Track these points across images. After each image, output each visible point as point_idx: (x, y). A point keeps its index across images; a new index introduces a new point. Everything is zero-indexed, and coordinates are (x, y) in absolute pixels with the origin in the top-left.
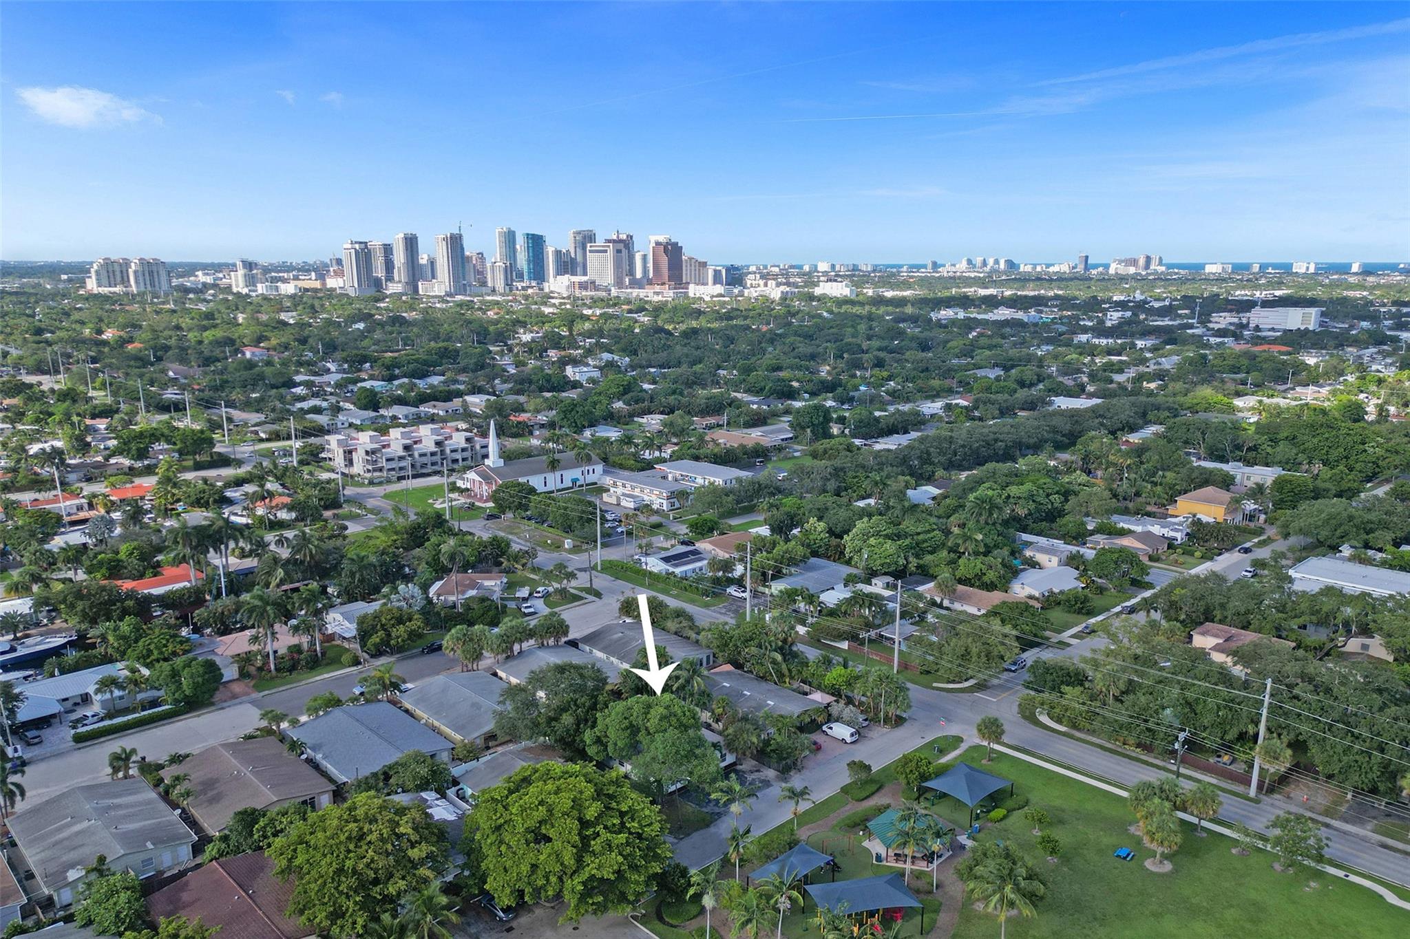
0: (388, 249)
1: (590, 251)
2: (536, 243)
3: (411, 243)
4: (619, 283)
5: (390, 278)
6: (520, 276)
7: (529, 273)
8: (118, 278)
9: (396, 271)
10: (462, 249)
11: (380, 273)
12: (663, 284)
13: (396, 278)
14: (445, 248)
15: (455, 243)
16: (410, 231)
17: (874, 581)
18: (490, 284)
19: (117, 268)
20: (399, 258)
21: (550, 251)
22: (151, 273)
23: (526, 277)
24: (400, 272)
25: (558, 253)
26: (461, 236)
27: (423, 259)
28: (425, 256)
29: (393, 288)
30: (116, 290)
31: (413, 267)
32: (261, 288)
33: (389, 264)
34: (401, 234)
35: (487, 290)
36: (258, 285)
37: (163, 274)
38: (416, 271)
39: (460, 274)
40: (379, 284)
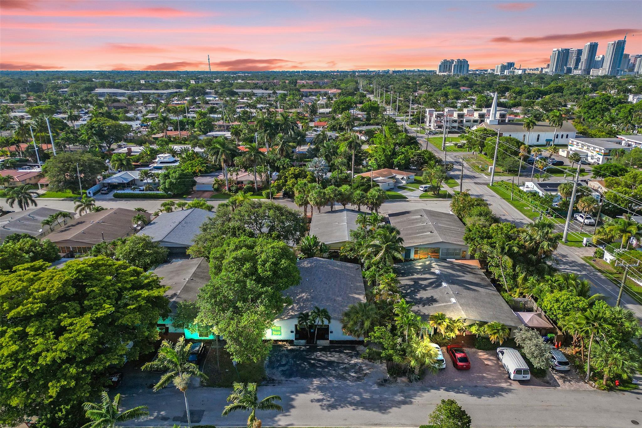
0: (580, 52)
3: (593, 48)
5: (576, 68)
8: (448, 69)
9: (580, 64)
10: (623, 49)
11: (572, 65)
13: (579, 67)
14: (612, 49)
15: (619, 46)
16: (594, 41)
18: (635, 71)
19: (448, 63)
20: (584, 57)
22: (461, 66)
24: (582, 65)
26: (624, 42)
27: (598, 57)
28: (601, 56)
29: (577, 72)
30: (445, 74)
31: (591, 60)
32: (506, 72)
33: (578, 60)
34: (589, 44)
35: (632, 74)
36: (506, 71)
37: (466, 66)
38: (592, 63)
39: (617, 65)
40: (569, 71)
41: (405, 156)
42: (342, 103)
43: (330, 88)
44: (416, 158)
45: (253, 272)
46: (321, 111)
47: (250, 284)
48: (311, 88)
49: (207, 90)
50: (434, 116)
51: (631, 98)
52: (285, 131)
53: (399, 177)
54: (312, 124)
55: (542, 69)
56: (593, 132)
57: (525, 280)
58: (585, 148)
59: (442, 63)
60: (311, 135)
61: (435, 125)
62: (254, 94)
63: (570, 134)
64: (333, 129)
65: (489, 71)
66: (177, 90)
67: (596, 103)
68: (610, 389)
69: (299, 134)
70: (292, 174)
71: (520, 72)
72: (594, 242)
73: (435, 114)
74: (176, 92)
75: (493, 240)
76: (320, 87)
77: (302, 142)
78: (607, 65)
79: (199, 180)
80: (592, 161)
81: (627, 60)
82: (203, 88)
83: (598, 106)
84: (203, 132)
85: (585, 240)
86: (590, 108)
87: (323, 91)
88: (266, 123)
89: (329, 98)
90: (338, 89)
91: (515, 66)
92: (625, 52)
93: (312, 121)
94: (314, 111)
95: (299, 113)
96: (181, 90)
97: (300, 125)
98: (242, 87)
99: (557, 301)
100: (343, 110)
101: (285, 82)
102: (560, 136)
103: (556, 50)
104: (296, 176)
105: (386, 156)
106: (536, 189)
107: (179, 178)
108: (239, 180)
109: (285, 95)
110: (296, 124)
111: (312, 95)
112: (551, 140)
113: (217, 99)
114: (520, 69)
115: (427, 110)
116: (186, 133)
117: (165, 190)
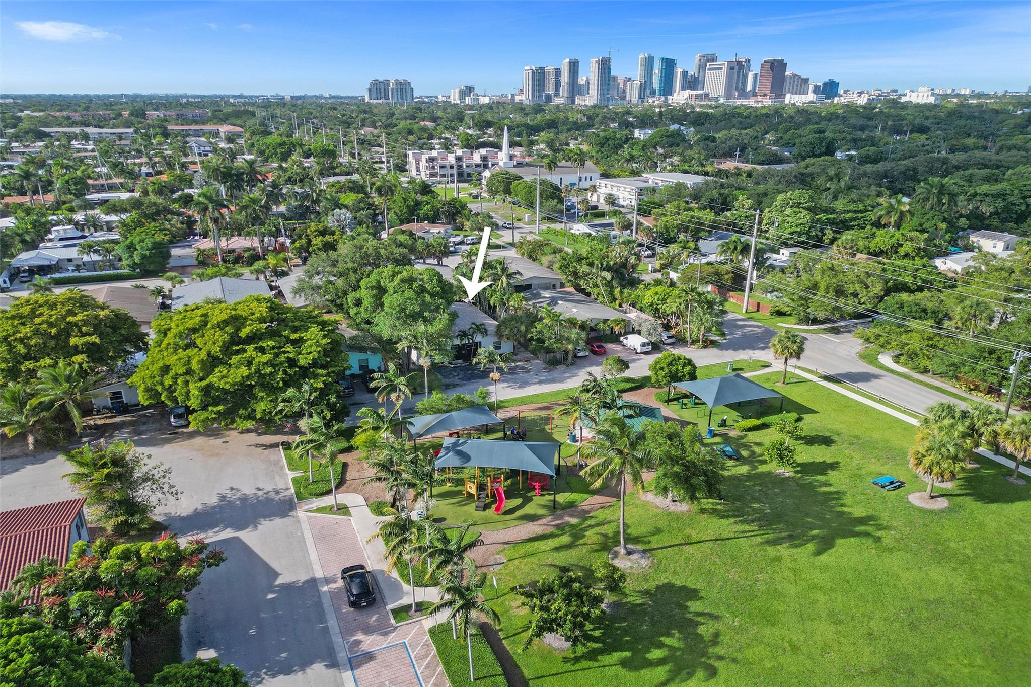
0: (558, 72)
1: (709, 69)
2: (669, 65)
3: (574, 66)
4: (728, 95)
5: (557, 94)
6: (653, 93)
7: (660, 90)
8: (383, 94)
9: (561, 89)
10: (610, 69)
11: (550, 90)
12: (765, 95)
13: (561, 94)
14: (597, 69)
15: (605, 65)
16: (574, 57)
17: (782, 251)
18: (627, 98)
19: (382, 85)
20: (565, 78)
21: (679, 71)
22: (401, 89)
23: (657, 93)
24: (564, 91)
25: (685, 73)
26: (609, 59)
27: (582, 80)
28: (585, 78)
29: (559, 101)
30: (380, 101)
31: (573, 85)
32: (468, 100)
33: (558, 84)
34: (568, 60)
35: (625, 103)
36: (467, 98)
37: (408, 90)
38: (575, 89)
39: (605, 91)
40: (549, 99)
41: (433, 206)
42: (280, 145)
43: (217, 124)
44: (446, 208)
50: (424, 160)
51: (637, 133)
53: (434, 230)
55: (513, 96)
56: (616, 172)
57: (621, 292)
58: (615, 189)
59: (372, 85)
61: (428, 172)
63: (594, 175)
65: (441, 99)
67: (608, 140)
68: (705, 347)
70: (316, 231)
71: (486, 100)
72: (658, 267)
73: (424, 157)
75: (590, 260)
78: (594, 90)
79: (175, 252)
80: (625, 204)
81: (616, 84)
83: (610, 142)
84: (75, 194)
85: (650, 266)
86: (602, 145)
87: (207, 128)
88: (223, 173)
91: (476, 91)
92: (613, 74)
99: (657, 294)
102: (583, 179)
103: (528, 68)
104: (322, 234)
105: (408, 207)
106: (588, 231)
107: (153, 248)
108: (229, 247)
112: (575, 184)
113: (15, 144)
114: (485, 96)
115: (410, 153)
116: (50, 198)
117: (134, 266)
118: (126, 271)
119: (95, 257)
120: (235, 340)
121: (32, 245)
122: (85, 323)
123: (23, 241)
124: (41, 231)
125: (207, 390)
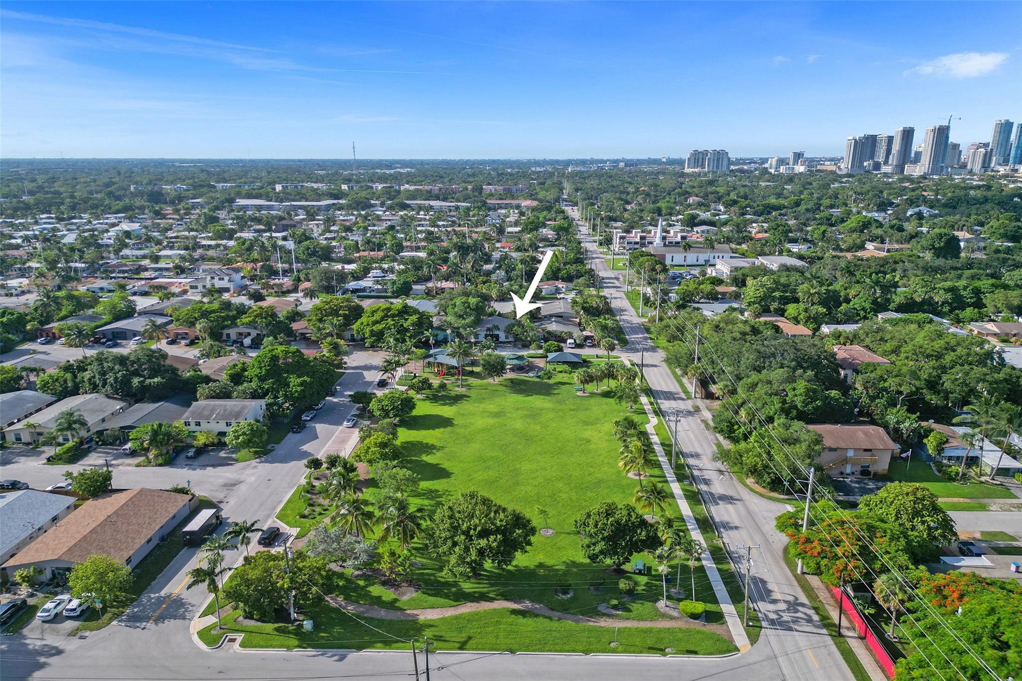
0: (890, 139)
3: (908, 134)
5: (886, 162)
6: (1006, 161)
7: (1015, 158)
8: (700, 163)
9: (891, 157)
10: (947, 137)
11: (881, 159)
13: (890, 162)
14: (931, 138)
15: (942, 133)
16: (908, 125)
18: (968, 167)
19: (701, 155)
20: (896, 147)
22: (718, 160)
23: (1011, 161)
24: (893, 159)
26: (948, 128)
27: (915, 148)
29: (886, 169)
30: (696, 170)
31: (905, 154)
33: (889, 152)
34: (902, 128)
35: (966, 172)
36: (782, 167)
37: (725, 159)
38: (907, 156)
39: (940, 159)
40: (877, 166)
43: (525, 199)
45: (469, 307)
46: (510, 229)
47: (468, 310)
48: (501, 199)
49: (372, 202)
52: (475, 251)
53: (560, 286)
54: (498, 245)
58: (723, 266)
59: (692, 155)
60: (496, 255)
62: (431, 207)
63: (725, 255)
64: (518, 249)
66: (335, 201)
69: (486, 254)
74: (334, 204)
76: (513, 198)
77: (488, 260)
78: (926, 159)
81: (957, 152)
82: (368, 199)
87: (514, 202)
89: (522, 214)
90: (535, 200)
92: (951, 140)
93: (498, 241)
94: (501, 231)
95: (485, 233)
96: (340, 201)
97: (486, 246)
98: (414, 198)
100: (532, 230)
101: (467, 189)
102: (717, 257)
103: (852, 136)
104: (484, 283)
107: (403, 284)
108: (442, 287)
109: (468, 209)
110: (483, 246)
111: (501, 208)
112: (709, 261)
113: (387, 213)
116: (381, 254)
117: (393, 292)
118: (389, 294)
119: (380, 287)
120: (386, 316)
121: (357, 278)
122: (346, 306)
123: (353, 277)
124: (365, 272)
125: (372, 331)
